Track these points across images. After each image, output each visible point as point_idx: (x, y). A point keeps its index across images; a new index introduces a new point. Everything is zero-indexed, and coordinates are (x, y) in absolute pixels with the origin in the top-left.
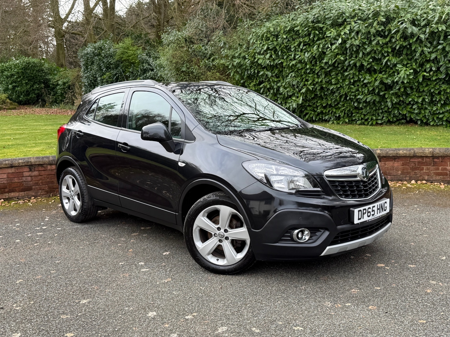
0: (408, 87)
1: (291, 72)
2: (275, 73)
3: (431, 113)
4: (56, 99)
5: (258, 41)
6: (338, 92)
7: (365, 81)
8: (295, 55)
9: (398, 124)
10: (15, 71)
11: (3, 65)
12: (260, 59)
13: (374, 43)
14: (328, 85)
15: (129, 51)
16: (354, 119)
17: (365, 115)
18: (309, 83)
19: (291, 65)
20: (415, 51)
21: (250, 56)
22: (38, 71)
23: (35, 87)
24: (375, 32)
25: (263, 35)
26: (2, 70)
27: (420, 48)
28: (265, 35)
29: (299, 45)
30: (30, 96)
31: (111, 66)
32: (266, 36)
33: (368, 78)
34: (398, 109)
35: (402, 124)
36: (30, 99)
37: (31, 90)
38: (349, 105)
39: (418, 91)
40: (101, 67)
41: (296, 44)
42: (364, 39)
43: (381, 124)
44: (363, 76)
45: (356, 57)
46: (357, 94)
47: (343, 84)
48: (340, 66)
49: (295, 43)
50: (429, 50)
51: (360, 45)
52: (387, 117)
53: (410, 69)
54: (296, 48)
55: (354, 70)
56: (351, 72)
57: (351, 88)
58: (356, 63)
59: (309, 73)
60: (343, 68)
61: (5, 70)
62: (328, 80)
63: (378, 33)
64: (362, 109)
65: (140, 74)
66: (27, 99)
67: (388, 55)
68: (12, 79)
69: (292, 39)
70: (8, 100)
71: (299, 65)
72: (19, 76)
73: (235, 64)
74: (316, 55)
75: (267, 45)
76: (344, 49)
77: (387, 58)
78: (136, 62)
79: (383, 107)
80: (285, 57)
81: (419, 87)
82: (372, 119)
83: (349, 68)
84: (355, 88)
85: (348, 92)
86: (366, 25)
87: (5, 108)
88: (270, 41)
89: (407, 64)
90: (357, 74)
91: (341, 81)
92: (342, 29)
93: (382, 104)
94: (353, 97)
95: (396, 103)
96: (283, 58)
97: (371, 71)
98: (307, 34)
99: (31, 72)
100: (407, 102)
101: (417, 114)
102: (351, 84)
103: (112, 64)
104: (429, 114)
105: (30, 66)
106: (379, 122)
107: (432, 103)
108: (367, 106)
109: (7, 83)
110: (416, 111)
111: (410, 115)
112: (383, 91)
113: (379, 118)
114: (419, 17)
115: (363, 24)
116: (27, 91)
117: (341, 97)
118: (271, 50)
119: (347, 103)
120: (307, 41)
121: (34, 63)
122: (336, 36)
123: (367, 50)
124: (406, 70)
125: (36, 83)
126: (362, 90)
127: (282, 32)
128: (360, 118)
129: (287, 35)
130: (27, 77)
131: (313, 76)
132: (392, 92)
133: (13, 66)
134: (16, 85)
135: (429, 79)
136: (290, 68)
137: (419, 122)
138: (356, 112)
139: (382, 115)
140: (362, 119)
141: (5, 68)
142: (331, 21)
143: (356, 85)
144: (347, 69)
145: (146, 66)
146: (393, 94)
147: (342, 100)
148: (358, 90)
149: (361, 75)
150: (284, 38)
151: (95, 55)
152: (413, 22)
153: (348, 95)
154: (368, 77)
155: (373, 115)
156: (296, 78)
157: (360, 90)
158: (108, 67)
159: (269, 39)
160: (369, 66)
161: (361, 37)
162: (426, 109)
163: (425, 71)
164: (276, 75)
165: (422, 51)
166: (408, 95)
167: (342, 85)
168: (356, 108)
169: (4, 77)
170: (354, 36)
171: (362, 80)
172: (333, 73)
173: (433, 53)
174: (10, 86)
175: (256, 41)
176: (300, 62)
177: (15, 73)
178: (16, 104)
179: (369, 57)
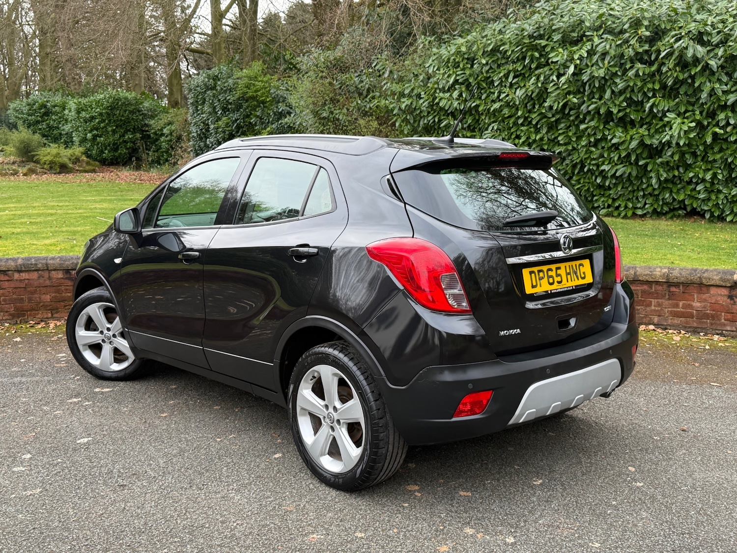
0: (687, 153)
1: (494, 122)
2: (468, 124)
3: (727, 199)
4: (158, 157)
5: (442, 69)
6: (570, 158)
7: (615, 141)
8: (500, 93)
9: (672, 218)
10: (96, 111)
11: (80, 102)
12: (443, 100)
13: (631, 73)
14: (554, 146)
15: (257, 83)
16: (596, 205)
17: (614, 200)
18: (521, 141)
19: (492, 109)
20: (700, 90)
21: (427, 93)
22: (132, 112)
23: (127, 137)
24: (632, 55)
25: (449, 59)
26: (79, 109)
27: (708, 84)
28: (453, 58)
29: (506, 76)
30: (119, 151)
31: (230, 106)
32: (454, 60)
33: (618, 136)
34: (671, 192)
35: (679, 216)
36: (119, 156)
37: (120, 142)
38: (588, 181)
39: (705, 159)
40: (214, 108)
41: (502, 74)
42: (614, 66)
43: (643, 216)
44: (612, 132)
45: (601, 98)
46: (600, 163)
47: (578, 145)
48: (572, 113)
49: (500, 73)
50: (725, 88)
51: (607, 77)
52: (652, 205)
53: (690, 120)
54: (502, 81)
55: (596, 120)
56: (592, 124)
57: (591, 152)
58: (599, 109)
59: (522, 125)
60: (578, 117)
61: (83, 110)
62: (553, 137)
63: (639, 57)
64: (609, 188)
65: (273, 120)
66: (115, 156)
67: (654, 96)
68: (93, 124)
69: (496, 65)
70: (84, 158)
71: (506, 111)
72: (102, 119)
73: (403, 106)
74: (532, 93)
75: (454, 76)
76: (580, 83)
77: (652, 101)
78: (268, 100)
79: (644, 186)
80: (483, 97)
81: (706, 153)
82: (626, 207)
83: (588, 118)
84: (598, 152)
85: (585, 158)
86: (619, 42)
87: (77, 170)
88: (459, 69)
89: (686, 111)
90: (601, 127)
91: (574, 139)
92: (578, 50)
93: (644, 181)
94: (595, 168)
95: (666, 180)
96: (480, 98)
97: (625, 123)
98: (520, 58)
99: (121, 114)
100: (686, 179)
101: (703, 200)
102: (591, 144)
103: (231, 104)
104: (725, 202)
105: (120, 103)
106: (639, 212)
107: (731, 181)
108: (619, 183)
109: (85, 130)
110: (702, 196)
111: (691, 201)
112: (644, 159)
113: (639, 205)
114: (709, 29)
115: (613, 40)
116: (114, 144)
117: (574, 166)
118: (462, 84)
119: (585, 178)
120: (519, 69)
121: (126, 98)
122: (567, 61)
123: (619, 87)
124: (683, 123)
125: (129, 131)
126: (609, 155)
127: (480, 53)
128: (606, 204)
129: (487, 59)
130: (114, 121)
131: (528, 130)
132: (660, 160)
133: (94, 103)
134: (98, 134)
135: (726, 140)
136: (492, 116)
137: (707, 216)
138: (600, 194)
139: (644, 200)
140: (609, 206)
141: (83, 106)
142: (560, 36)
143: (600, 147)
144: (585, 118)
145: (282, 107)
146: (662, 163)
147: (576, 172)
148: (602, 156)
149: (609, 130)
150: (484, 65)
151: (208, 88)
152: (700, 38)
153: (586, 164)
154: (619, 133)
155: (629, 200)
156: (500, 132)
157: (606, 156)
158: (226, 108)
159: (459, 66)
160: (621, 114)
161: (609, 63)
162: (719, 191)
163: (717, 125)
164: (469, 126)
165: (713, 89)
166: (688, 167)
167: (575, 146)
168: (600, 187)
169: (82, 120)
170: (597, 61)
171: (609, 138)
172: (562, 125)
173: (732, 93)
174: (88, 135)
175: (438, 69)
176: (507, 104)
177: (96, 114)
178: (97, 163)
179: (622, 98)
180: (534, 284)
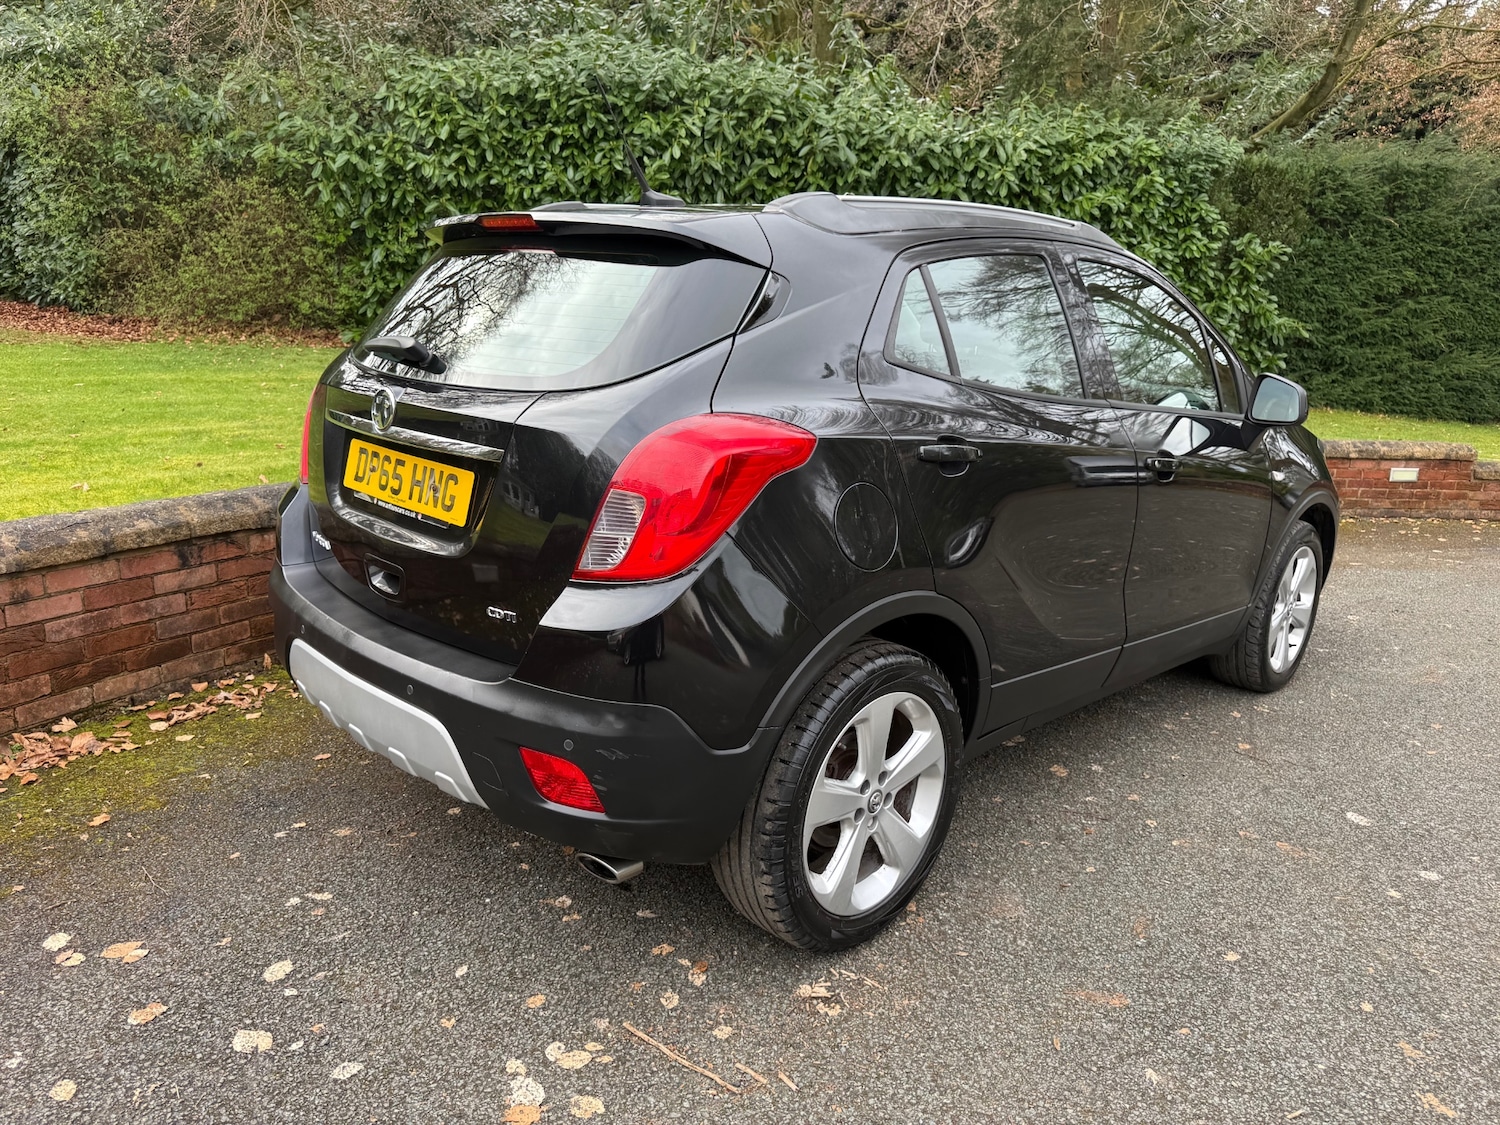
12: (425, 166)
13: (751, 172)
25: (430, 95)
28: (439, 94)
29: (548, 143)
41: (538, 139)
49: (533, 136)
54: (538, 150)
73: (335, 167)
75: (448, 126)
80: (505, 171)
88: (457, 116)
96: (499, 173)
98: (573, 117)
115: (725, 118)
118: (464, 142)
120: (574, 136)
122: (660, 136)
123: (735, 187)
127: (494, 95)
129: (508, 108)
142: (643, 95)
150: (501, 116)
159: (454, 110)
161: (720, 151)
170: (703, 145)
175: (408, 108)
180: (360, 475)
